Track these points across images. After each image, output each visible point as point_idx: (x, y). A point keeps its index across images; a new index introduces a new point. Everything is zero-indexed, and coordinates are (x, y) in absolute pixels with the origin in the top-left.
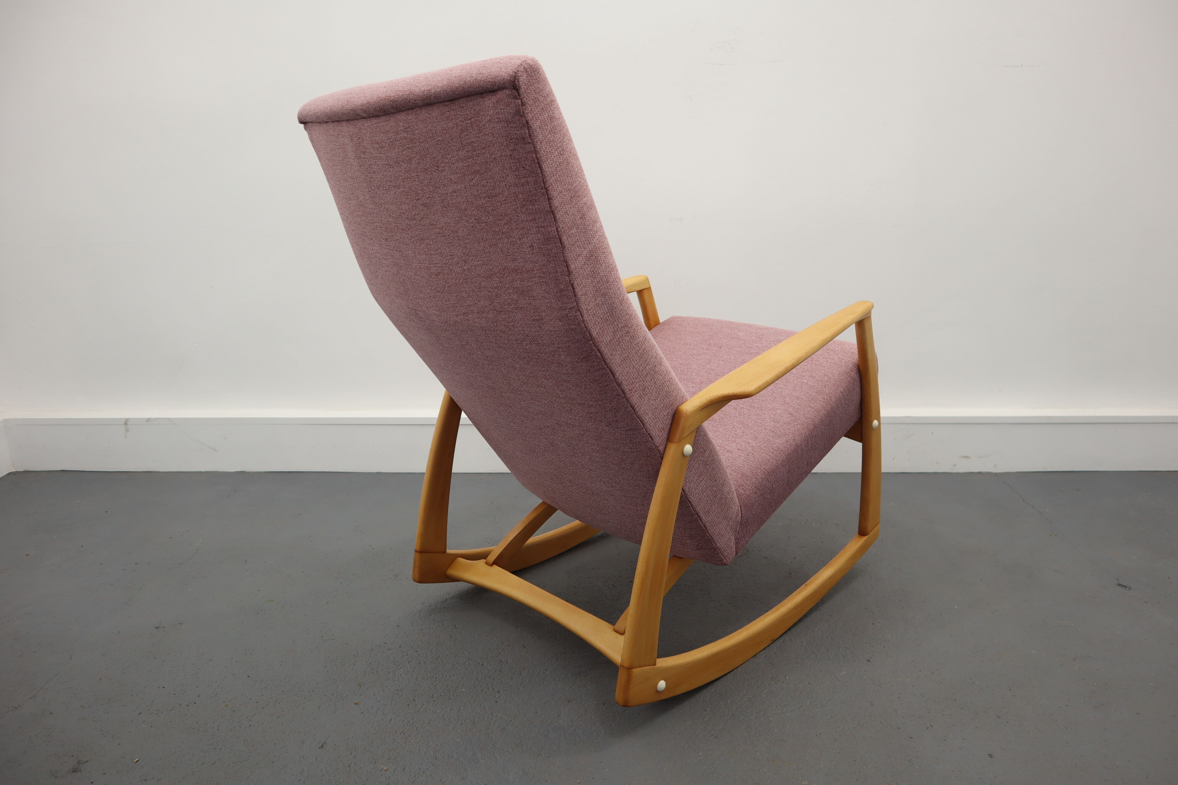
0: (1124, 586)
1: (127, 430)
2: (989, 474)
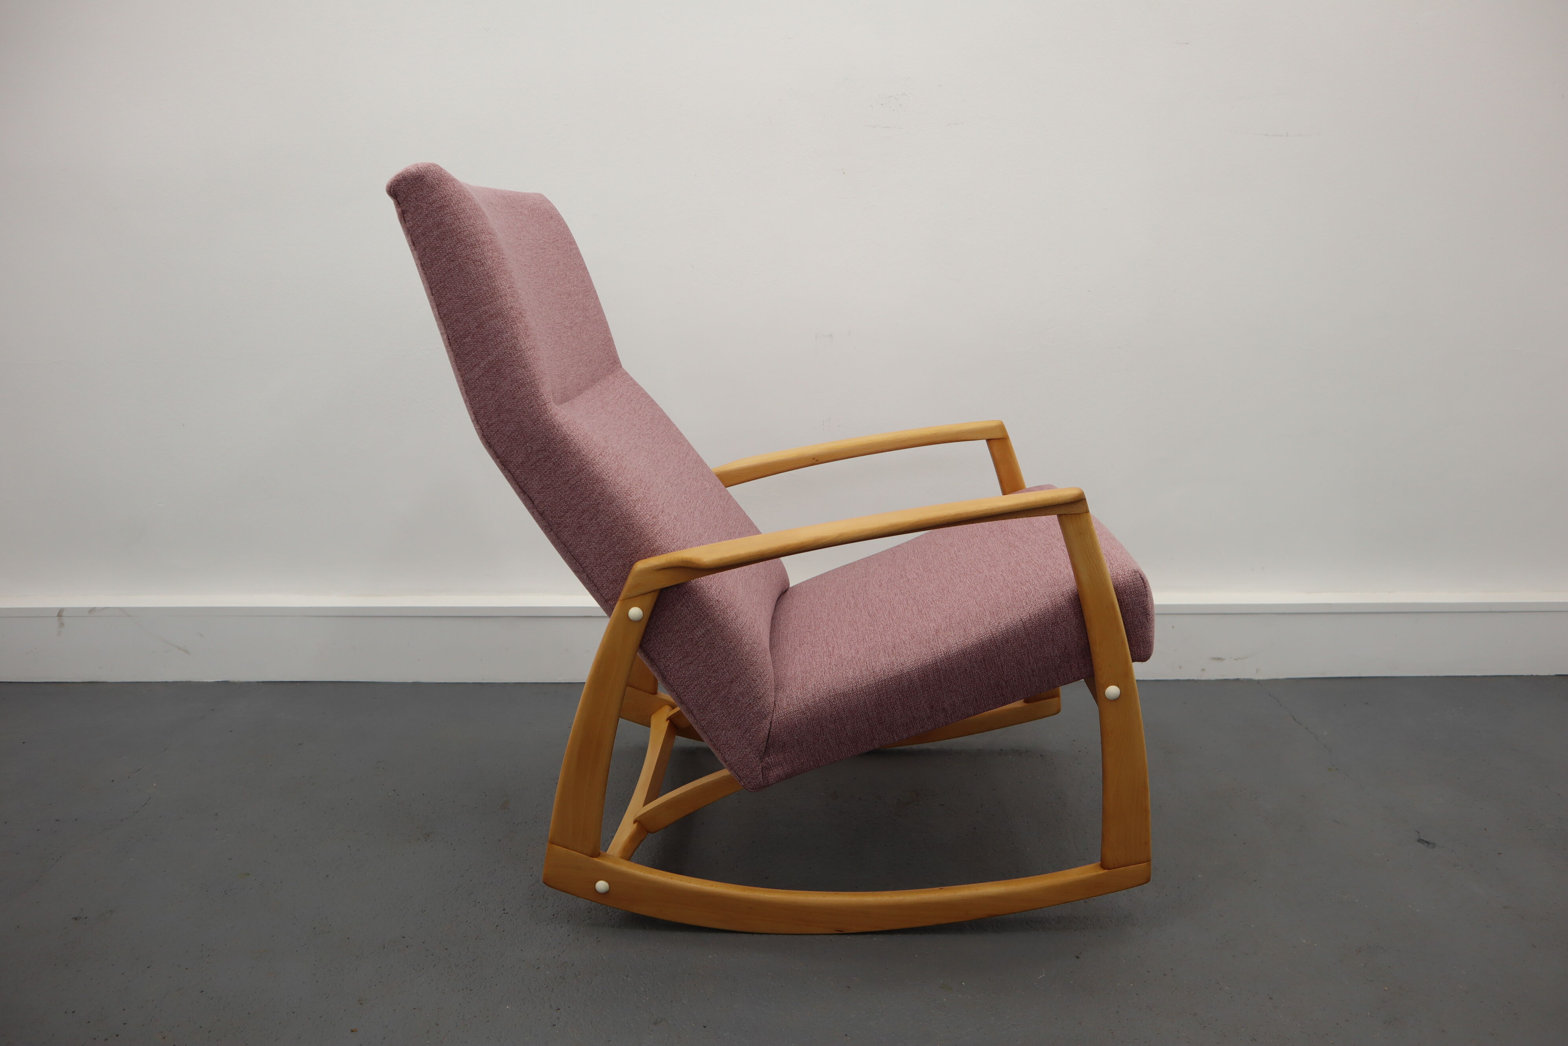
0: (1427, 842)
1: (62, 625)
2: (1250, 681)
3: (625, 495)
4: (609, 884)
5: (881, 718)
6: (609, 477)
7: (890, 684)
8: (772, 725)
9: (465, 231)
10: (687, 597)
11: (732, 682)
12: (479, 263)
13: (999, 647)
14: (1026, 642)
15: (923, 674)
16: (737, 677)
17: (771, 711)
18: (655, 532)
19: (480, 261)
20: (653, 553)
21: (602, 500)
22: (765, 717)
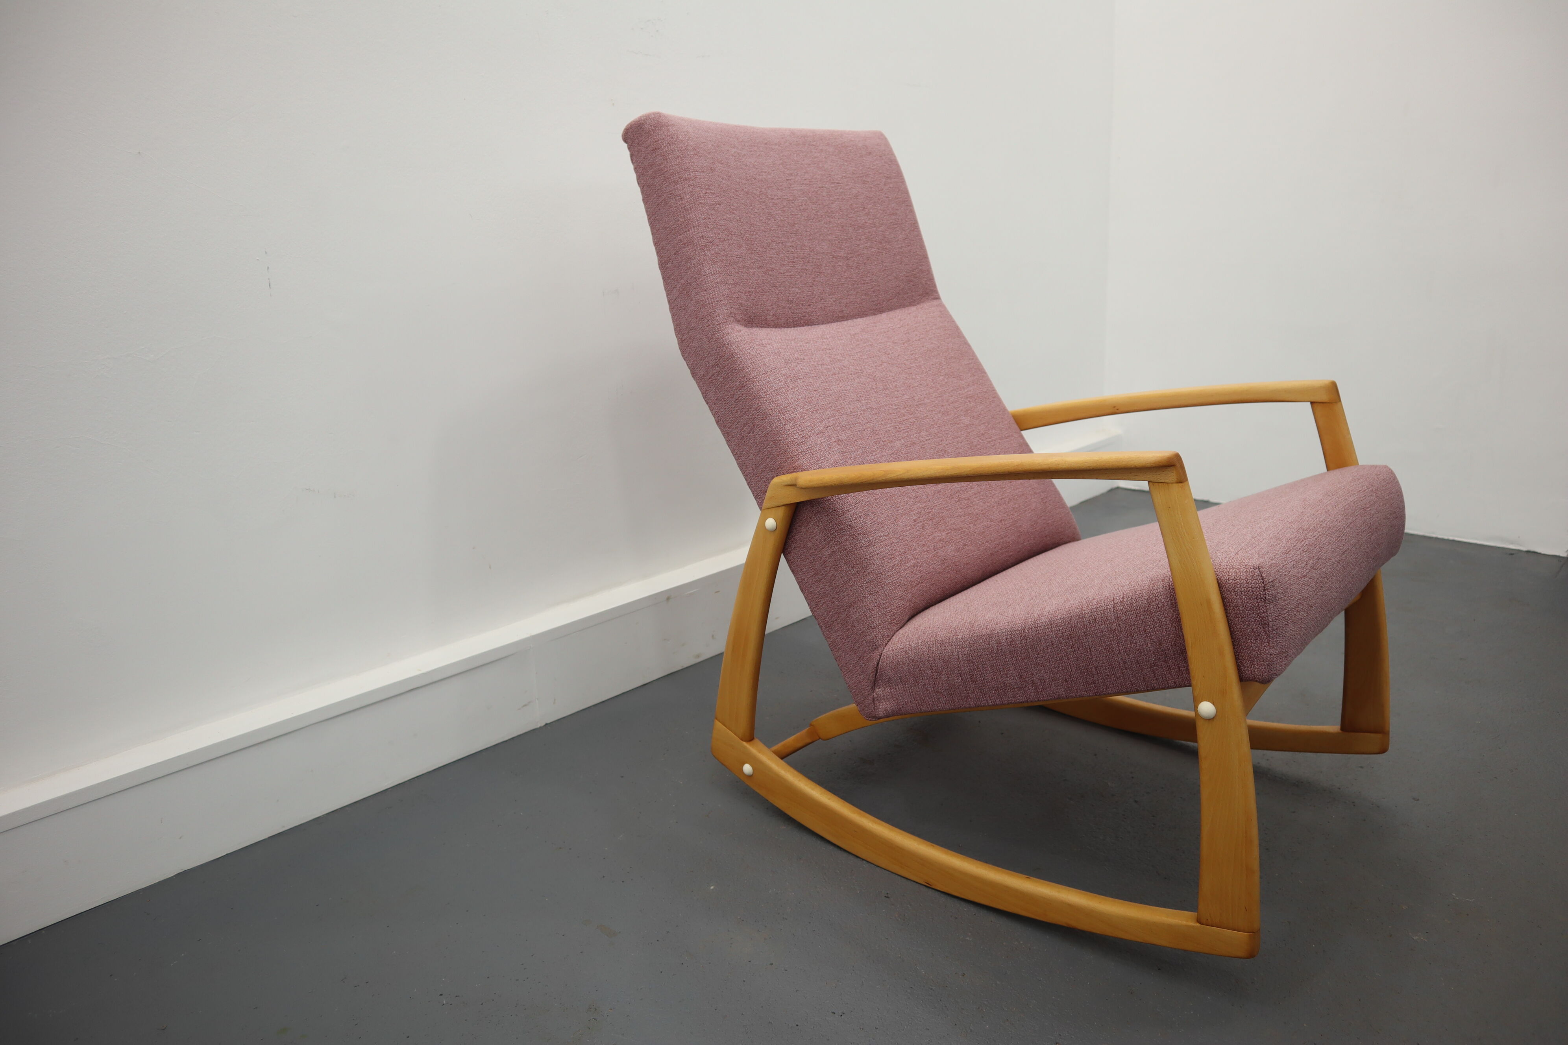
3: (778, 413)
4: (753, 769)
5: (973, 675)
6: (766, 395)
7: (981, 641)
8: (882, 658)
9: (670, 170)
10: (819, 517)
11: (850, 607)
12: (679, 198)
13: (1087, 626)
14: (1114, 626)
15: (1011, 638)
16: (855, 603)
17: (884, 644)
18: (800, 451)
19: (680, 196)
20: (795, 470)
21: (758, 416)
22: (877, 648)
